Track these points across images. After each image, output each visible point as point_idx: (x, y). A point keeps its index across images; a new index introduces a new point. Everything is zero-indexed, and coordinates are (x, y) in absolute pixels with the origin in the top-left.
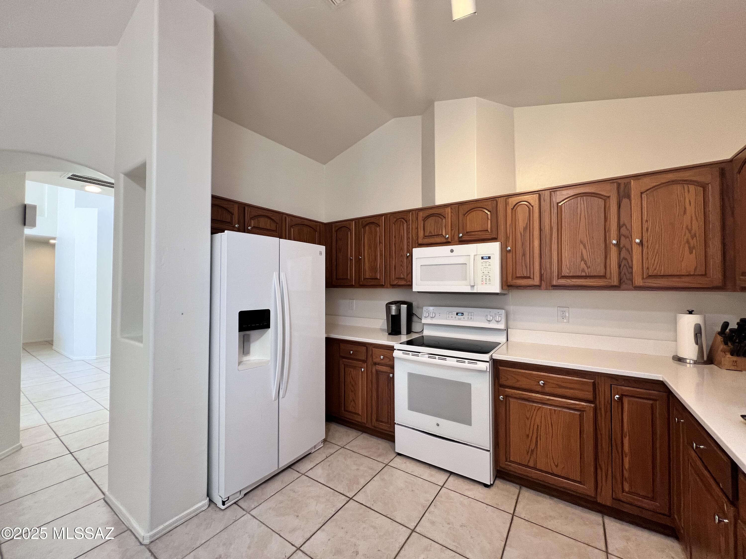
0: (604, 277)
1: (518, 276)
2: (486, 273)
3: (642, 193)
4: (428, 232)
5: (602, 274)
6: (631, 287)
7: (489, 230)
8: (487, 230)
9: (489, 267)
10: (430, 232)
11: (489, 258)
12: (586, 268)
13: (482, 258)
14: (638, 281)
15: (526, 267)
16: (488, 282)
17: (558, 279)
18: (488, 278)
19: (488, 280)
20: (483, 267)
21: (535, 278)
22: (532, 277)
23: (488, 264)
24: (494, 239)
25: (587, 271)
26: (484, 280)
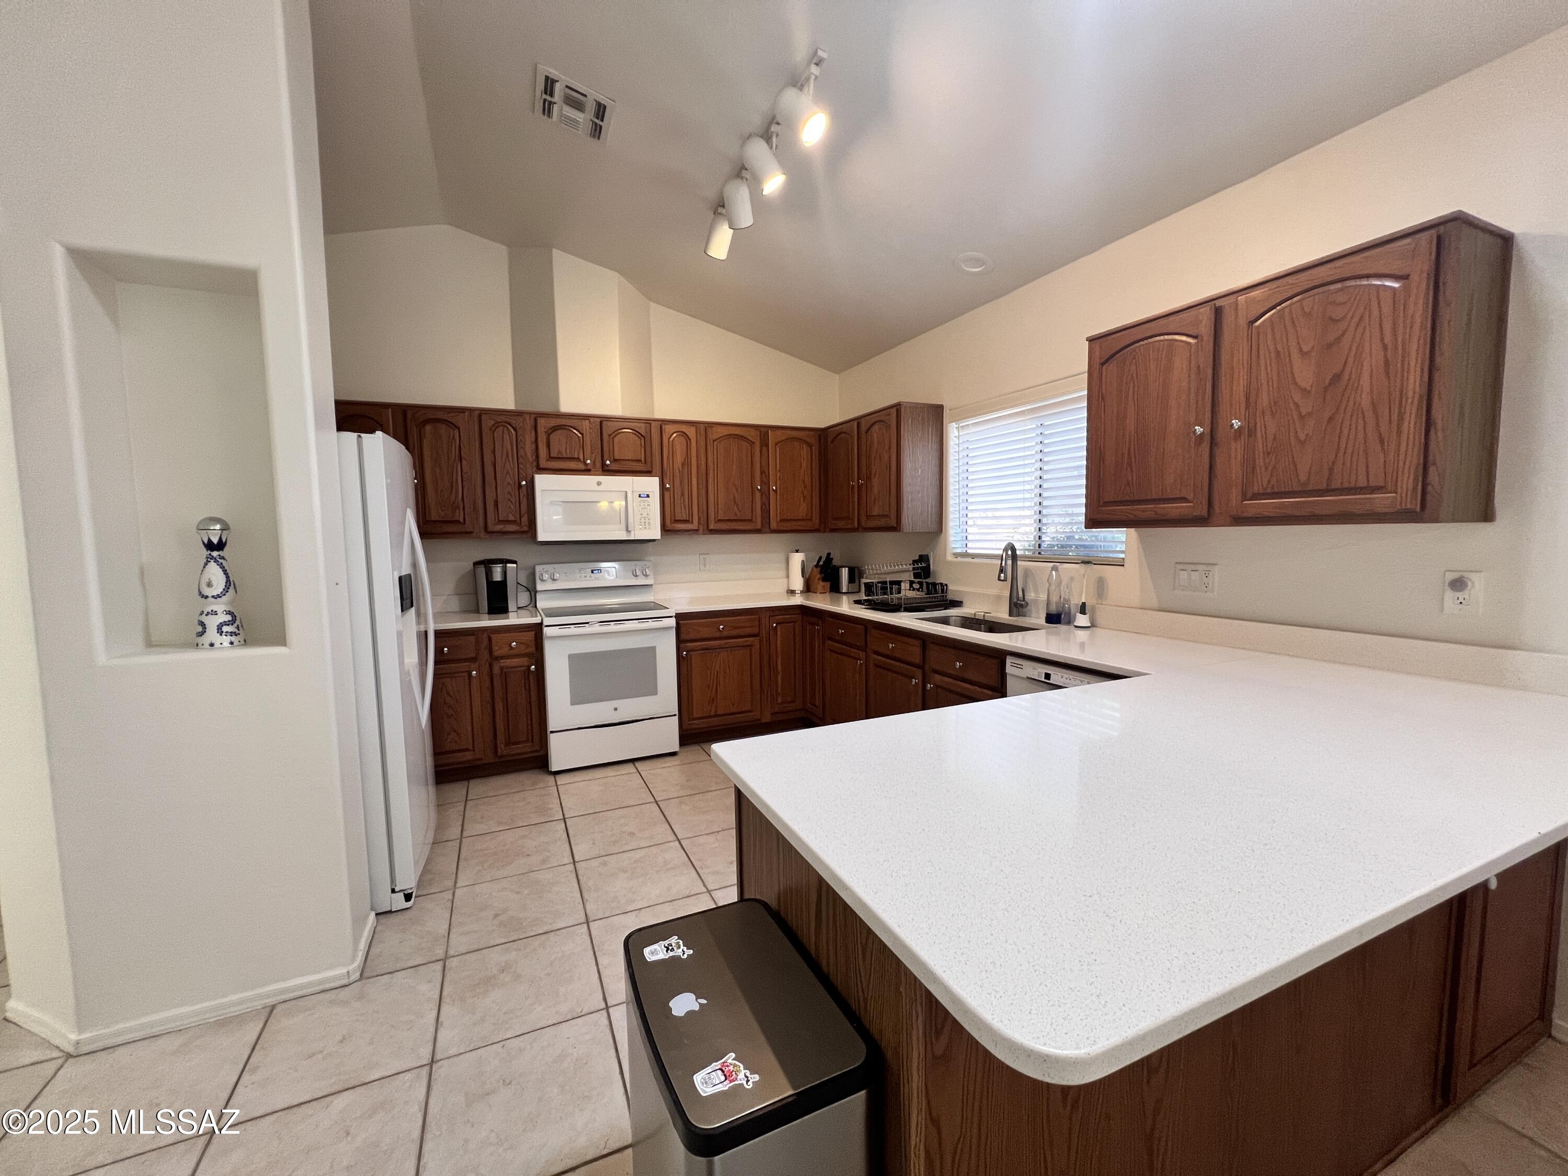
0: (751, 520)
1: (677, 518)
2: (645, 515)
3: (776, 444)
4: (556, 452)
5: (750, 518)
6: (768, 530)
7: (643, 460)
8: (641, 461)
9: (648, 507)
10: (559, 452)
11: (648, 496)
12: (737, 512)
13: (640, 496)
14: (774, 525)
15: (685, 508)
16: (647, 527)
17: (715, 523)
18: (647, 521)
19: (647, 524)
20: (640, 508)
21: (694, 521)
22: (691, 520)
23: (646, 504)
24: (648, 473)
25: (738, 514)
26: (643, 524)
